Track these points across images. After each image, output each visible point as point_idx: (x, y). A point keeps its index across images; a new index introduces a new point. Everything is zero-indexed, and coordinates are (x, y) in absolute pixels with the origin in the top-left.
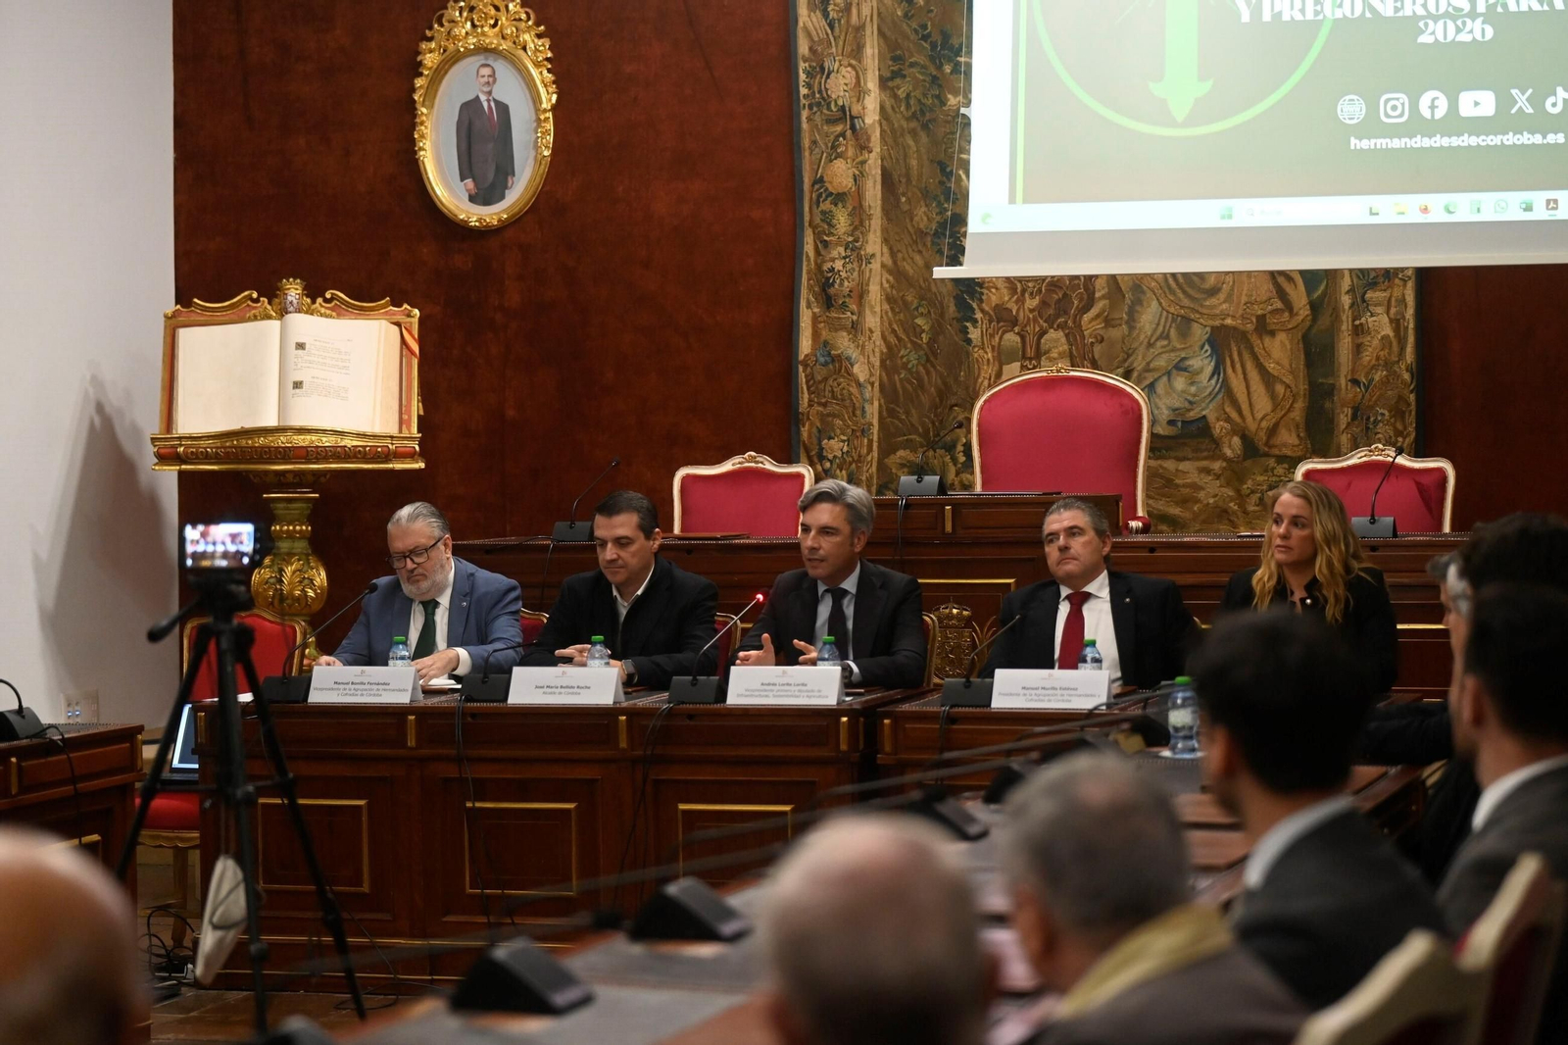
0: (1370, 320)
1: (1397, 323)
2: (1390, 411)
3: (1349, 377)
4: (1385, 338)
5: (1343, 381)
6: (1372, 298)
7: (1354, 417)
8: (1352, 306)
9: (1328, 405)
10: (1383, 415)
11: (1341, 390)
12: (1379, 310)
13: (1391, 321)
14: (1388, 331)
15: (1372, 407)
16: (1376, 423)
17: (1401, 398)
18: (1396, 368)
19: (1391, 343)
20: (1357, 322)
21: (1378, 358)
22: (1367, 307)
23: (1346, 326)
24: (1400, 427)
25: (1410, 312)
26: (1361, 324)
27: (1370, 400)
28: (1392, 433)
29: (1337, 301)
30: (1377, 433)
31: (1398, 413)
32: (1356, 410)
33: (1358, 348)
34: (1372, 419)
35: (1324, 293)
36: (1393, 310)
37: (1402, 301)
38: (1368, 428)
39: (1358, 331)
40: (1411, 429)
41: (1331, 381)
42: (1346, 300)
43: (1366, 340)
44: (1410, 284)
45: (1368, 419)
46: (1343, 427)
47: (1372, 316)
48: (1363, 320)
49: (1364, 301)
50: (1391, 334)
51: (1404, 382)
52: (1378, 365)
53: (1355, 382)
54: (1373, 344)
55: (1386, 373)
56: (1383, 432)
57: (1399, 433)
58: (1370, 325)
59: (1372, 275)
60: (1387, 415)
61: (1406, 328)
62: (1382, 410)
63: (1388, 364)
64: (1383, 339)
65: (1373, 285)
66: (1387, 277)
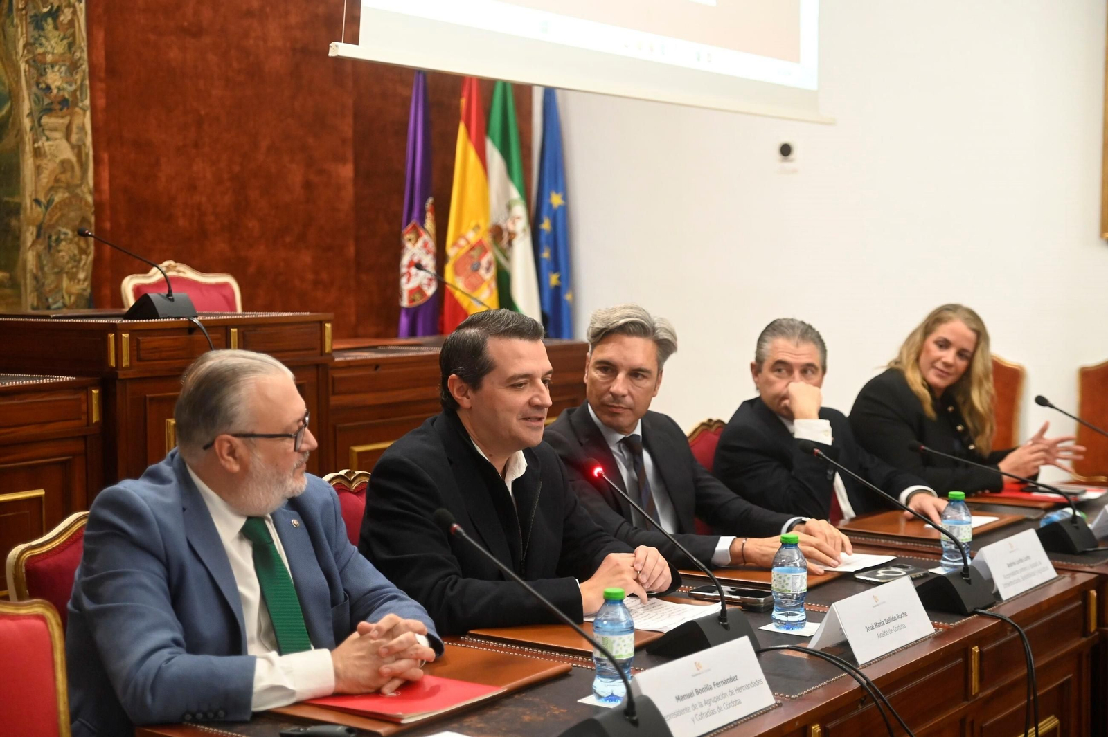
0: (47, 144)
1: (78, 149)
2: (73, 231)
3: (33, 197)
4: (64, 164)
5: (28, 202)
6: (47, 123)
7: (38, 236)
8: (32, 129)
9: (14, 223)
10: (65, 234)
11: (25, 209)
12: (57, 135)
13: (73, 147)
14: (68, 154)
15: (52, 227)
16: (58, 241)
17: (84, 220)
18: (78, 191)
19: (73, 167)
20: (36, 145)
21: (57, 180)
22: (43, 130)
23: (28, 148)
24: (82, 244)
25: (89, 140)
26: (39, 148)
27: (50, 220)
28: (76, 252)
29: (21, 123)
30: (59, 251)
31: (81, 232)
32: (39, 228)
33: (38, 169)
34: (54, 238)
35: (9, 113)
36: (74, 137)
37: (82, 128)
38: (50, 247)
39: (37, 153)
40: (92, 248)
41: (17, 200)
42: (27, 123)
43: (44, 162)
44: (88, 114)
45: (50, 237)
46: (29, 243)
47: (48, 139)
48: (40, 144)
49: (40, 125)
50: (74, 159)
51: (87, 203)
52: (59, 187)
53: (37, 201)
54: (50, 166)
55: (67, 195)
56: (66, 250)
57: (83, 251)
58: (47, 149)
59: (47, 101)
60: (70, 234)
61: (87, 155)
62: (64, 230)
63: (68, 187)
64: (63, 162)
65: (48, 110)
66: (65, 104)
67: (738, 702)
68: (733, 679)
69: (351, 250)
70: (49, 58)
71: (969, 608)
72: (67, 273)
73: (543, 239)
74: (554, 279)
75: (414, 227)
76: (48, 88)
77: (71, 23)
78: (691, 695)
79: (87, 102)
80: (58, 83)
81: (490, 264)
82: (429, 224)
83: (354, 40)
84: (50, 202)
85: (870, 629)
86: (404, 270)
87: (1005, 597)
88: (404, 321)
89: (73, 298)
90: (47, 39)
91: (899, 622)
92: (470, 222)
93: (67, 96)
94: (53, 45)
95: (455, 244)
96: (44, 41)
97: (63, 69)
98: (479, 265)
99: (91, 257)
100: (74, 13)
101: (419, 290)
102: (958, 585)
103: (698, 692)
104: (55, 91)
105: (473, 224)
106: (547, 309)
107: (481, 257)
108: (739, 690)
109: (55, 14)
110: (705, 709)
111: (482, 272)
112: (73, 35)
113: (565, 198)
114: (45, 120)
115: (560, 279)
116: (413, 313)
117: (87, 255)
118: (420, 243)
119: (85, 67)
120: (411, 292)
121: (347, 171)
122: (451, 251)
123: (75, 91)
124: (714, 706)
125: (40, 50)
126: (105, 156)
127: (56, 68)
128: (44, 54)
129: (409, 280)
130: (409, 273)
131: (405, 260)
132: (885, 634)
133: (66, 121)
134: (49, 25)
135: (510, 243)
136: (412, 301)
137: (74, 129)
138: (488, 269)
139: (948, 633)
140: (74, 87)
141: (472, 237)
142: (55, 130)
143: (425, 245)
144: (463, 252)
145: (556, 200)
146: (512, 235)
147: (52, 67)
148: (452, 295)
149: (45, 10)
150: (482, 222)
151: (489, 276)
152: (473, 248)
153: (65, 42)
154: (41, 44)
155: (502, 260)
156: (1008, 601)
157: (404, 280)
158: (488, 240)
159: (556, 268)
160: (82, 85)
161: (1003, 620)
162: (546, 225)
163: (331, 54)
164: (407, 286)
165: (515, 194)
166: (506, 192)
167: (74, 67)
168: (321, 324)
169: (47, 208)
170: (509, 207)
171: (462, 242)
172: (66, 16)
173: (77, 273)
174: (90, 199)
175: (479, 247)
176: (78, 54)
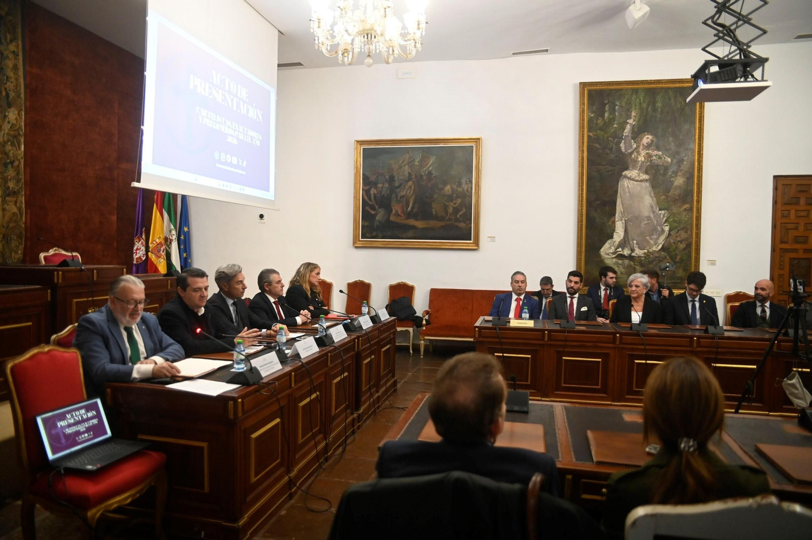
1: (20, 209)
2: (17, 237)
4: (14, 214)
7: (4, 238)
8: (2, 201)
12: (12, 204)
13: (17, 208)
14: (15, 210)
15: (9, 235)
16: (11, 240)
17: (21, 233)
18: (19, 223)
19: (17, 215)
20: (3, 207)
21: (11, 219)
22: (6, 202)
24: (20, 241)
25: (24, 206)
27: (8, 233)
28: (18, 244)
30: (11, 244)
31: (20, 237)
32: (4, 236)
33: (4, 215)
34: (9, 239)
36: (18, 205)
37: (21, 202)
38: (7, 242)
39: (4, 210)
40: (24, 242)
43: (6, 213)
44: (24, 197)
45: (8, 239)
47: (8, 205)
48: (5, 207)
49: (5, 200)
50: (18, 212)
52: (12, 222)
53: (3, 226)
54: (8, 215)
55: (14, 224)
56: (14, 244)
57: (20, 244)
58: (7, 208)
59: (8, 192)
60: (15, 238)
61: (23, 210)
62: (13, 236)
63: (15, 221)
64: (13, 213)
65: (8, 195)
66: (15, 193)
67: (273, 368)
68: (272, 362)
69: (115, 244)
70: (9, 177)
71: (327, 344)
72: (14, 251)
73: (181, 242)
74: (185, 255)
75: (138, 237)
76: (9, 187)
77: (18, 166)
78: (263, 366)
79: (23, 193)
80: (12, 186)
81: (164, 250)
82: (144, 236)
83: (139, 181)
84: (8, 227)
85: (304, 349)
86: (135, 251)
87: (335, 342)
88: (134, 269)
89: (16, 260)
90: (8, 171)
91: (311, 348)
92: (157, 236)
93: (16, 190)
94: (11, 173)
95: (152, 243)
96: (7, 172)
97: (14, 181)
98: (160, 250)
99: (23, 246)
100: (20, 162)
101: (140, 258)
102: (325, 339)
103: (265, 365)
104: (11, 189)
105: (158, 236)
106: (182, 265)
107: (161, 248)
108: (274, 365)
109: (12, 163)
110: (267, 369)
111: (161, 252)
112: (19, 170)
113: (189, 229)
114: (7, 198)
115: (186, 255)
116: (138, 266)
117: (22, 245)
118: (140, 243)
119: (23, 181)
120: (137, 259)
121: (114, 218)
122: (151, 245)
123: (19, 189)
124: (269, 368)
125: (6, 175)
126: (29, 211)
127: (12, 181)
128: (8, 176)
129: (136, 255)
130: (136, 252)
131: (135, 248)
132: (308, 351)
133: (15, 199)
134: (10, 166)
135: (170, 243)
136: (137, 261)
137: (18, 201)
138: (163, 252)
139: (322, 351)
140: (18, 188)
141: (158, 241)
142: (10, 202)
143: (142, 243)
144: (155, 245)
145: (186, 229)
146: (171, 241)
147: (10, 180)
148: (151, 260)
149: (8, 161)
150: (161, 236)
151: (163, 254)
152: (158, 244)
153: (16, 172)
154: (6, 173)
155: (168, 249)
156: (337, 342)
157: (135, 255)
158: (163, 242)
159: (186, 252)
160: (21, 187)
161: (336, 347)
162: (182, 237)
163: (132, 186)
164: (135, 257)
165: (172, 227)
166: (170, 226)
167: (18, 181)
168: (123, 269)
169: (7, 229)
170: (170, 231)
171: (154, 242)
172: (16, 163)
173: (18, 251)
174: (23, 226)
175: (160, 244)
176: (20, 177)
